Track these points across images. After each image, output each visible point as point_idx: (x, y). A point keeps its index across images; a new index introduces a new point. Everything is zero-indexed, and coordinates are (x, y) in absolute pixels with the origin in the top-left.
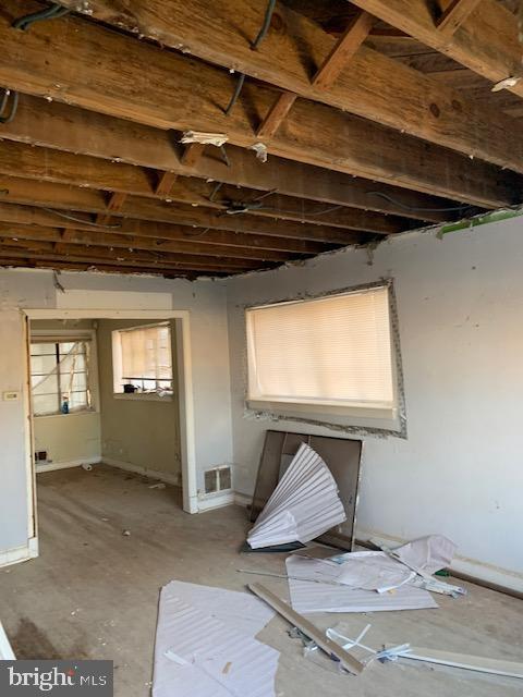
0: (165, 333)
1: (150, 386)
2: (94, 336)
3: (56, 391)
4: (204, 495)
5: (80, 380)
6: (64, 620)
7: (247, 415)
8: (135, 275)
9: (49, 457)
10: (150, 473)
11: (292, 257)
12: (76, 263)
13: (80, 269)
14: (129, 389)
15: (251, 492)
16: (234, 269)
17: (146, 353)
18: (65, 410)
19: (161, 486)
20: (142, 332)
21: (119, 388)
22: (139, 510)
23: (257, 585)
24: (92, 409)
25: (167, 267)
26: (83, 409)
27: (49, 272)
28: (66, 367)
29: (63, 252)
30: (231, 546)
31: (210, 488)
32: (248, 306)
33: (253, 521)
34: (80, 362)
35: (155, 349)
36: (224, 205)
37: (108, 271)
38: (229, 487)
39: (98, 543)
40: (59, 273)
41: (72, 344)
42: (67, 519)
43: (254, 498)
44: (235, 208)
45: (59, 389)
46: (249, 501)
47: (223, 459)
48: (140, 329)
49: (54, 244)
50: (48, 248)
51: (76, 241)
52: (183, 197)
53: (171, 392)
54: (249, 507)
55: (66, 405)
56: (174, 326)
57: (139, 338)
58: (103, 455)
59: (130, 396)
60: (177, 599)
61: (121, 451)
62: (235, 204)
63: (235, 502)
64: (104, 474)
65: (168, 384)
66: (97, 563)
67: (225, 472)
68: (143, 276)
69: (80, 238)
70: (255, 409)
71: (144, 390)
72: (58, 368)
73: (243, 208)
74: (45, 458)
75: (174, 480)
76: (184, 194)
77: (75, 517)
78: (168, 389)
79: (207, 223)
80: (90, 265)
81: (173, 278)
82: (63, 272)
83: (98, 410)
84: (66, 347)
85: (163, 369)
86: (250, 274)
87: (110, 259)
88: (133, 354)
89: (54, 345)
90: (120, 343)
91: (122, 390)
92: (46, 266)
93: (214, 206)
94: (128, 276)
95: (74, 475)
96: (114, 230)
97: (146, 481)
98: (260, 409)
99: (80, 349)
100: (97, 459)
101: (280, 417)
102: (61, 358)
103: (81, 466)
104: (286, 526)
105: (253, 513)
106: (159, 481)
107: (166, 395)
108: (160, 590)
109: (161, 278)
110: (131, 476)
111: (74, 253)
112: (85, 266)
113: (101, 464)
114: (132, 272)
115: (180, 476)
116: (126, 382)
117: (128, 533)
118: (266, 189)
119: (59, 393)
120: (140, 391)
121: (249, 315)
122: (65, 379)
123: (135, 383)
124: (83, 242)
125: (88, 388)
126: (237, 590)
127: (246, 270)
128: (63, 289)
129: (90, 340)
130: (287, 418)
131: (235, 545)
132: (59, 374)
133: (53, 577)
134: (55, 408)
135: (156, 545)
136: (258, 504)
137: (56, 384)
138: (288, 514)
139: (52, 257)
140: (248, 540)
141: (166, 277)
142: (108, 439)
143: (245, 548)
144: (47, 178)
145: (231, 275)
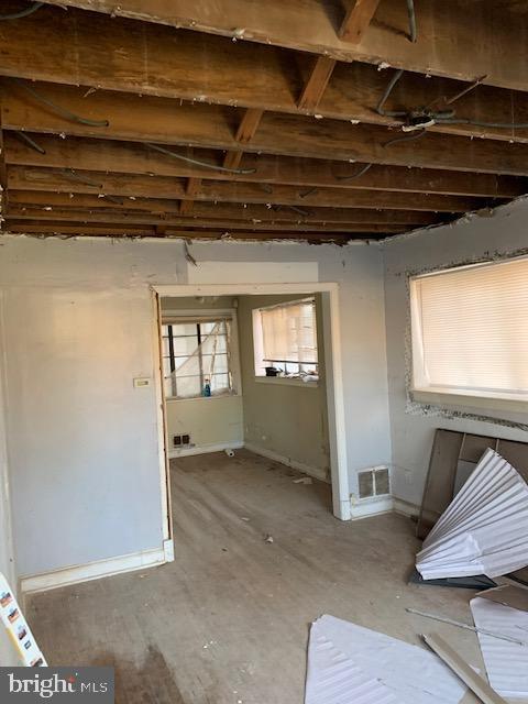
0: (308, 311)
1: (293, 369)
2: (234, 317)
3: (198, 373)
4: (357, 500)
5: (222, 361)
6: (195, 655)
7: (410, 408)
8: (275, 243)
9: (192, 441)
10: (294, 464)
11: (477, 204)
12: (208, 230)
13: (213, 238)
14: (271, 372)
15: (417, 500)
16: (395, 227)
17: (288, 332)
18: (207, 392)
19: (307, 481)
20: (284, 310)
21: (260, 371)
22: (282, 510)
23: (435, 637)
24: (234, 392)
25: (313, 229)
26: (225, 392)
27: (179, 241)
28: (208, 348)
29: (191, 214)
30: (394, 571)
31: (365, 491)
32: (413, 274)
33: (422, 538)
34: (222, 343)
35: (298, 329)
36: (397, 118)
37: (244, 239)
38: (388, 492)
39: (237, 549)
40: (190, 243)
41: (213, 324)
42: (207, 515)
43: (422, 509)
44: (414, 122)
45: (201, 371)
46: (415, 512)
47: (380, 458)
48: (282, 307)
49: (179, 203)
50: (173, 210)
51: (203, 197)
52: (339, 110)
53: (316, 377)
54: (414, 519)
55: (208, 387)
56: (320, 302)
57: (281, 317)
58: (245, 440)
59: (272, 380)
60: (330, 644)
61: (264, 438)
62: (415, 114)
63: (394, 509)
64: (245, 461)
65: (313, 368)
66: (234, 578)
67: (382, 475)
68: (284, 243)
69: (207, 194)
70: (421, 402)
71: (287, 373)
72: (200, 349)
73: (427, 120)
74: (188, 442)
75: (321, 475)
76: (340, 105)
77: (214, 513)
78: (313, 374)
79: (369, 155)
80: (223, 231)
81: (320, 243)
82: (193, 241)
83: (240, 393)
84: (207, 328)
85: (307, 350)
86: (417, 233)
87: (246, 222)
88: (274, 334)
89: (195, 326)
90: (260, 322)
91: (264, 373)
92: (175, 236)
93: (383, 121)
94: (267, 244)
95: (215, 461)
96: (245, 176)
97: (291, 473)
98: (428, 401)
99: (221, 329)
100: (239, 444)
101: (456, 414)
102: (202, 339)
103: (224, 451)
104: (467, 552)
105: (420, 528)
106: (304, 475)
107: (311, 381)
108: (310, 626)
109: (305, 244)
110: (275, 466)
111: (203, 215)
112: (218, 233)
113: (243, 448)
114: (272, 238)
115: (328, 471)
116: (268, 365)
117: (271, 540)
118: (469, 79)
119: (202, 376)
120: (282, 375)
121: (414, 285)
122: (206, 360)
123: (278, 366)
124: (211, 198)
125: (229, 370)
126: (407, 640)
127: (411, 228)
128: (194, 262)
129: (231, 320)
130: (464, 415)
131: (400, 570)
132: (200, 355)
133: (186, 591)
134: (197, 391)
135: (303, 559)
136: (428, 516)
137: (198, 366)
138: (469, 537)
139: (179, 222)
140: (418, 567)
141: (310, 242)
142: (249, 424)
143: (413, 576)
144: (147, 88)
145: (391, 235)
